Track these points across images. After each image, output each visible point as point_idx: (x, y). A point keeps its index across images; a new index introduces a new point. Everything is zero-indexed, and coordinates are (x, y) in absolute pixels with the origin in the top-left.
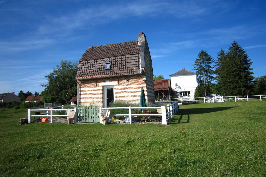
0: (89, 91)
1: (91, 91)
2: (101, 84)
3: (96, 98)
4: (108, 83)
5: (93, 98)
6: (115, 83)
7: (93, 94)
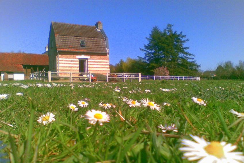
0: (67, 61)
1: (69, 61)
2: (78, 57)
3: (73, 67)
4: (83, 57)
5: (71, 67)
6: (88, 57)
7: (71, 64)
